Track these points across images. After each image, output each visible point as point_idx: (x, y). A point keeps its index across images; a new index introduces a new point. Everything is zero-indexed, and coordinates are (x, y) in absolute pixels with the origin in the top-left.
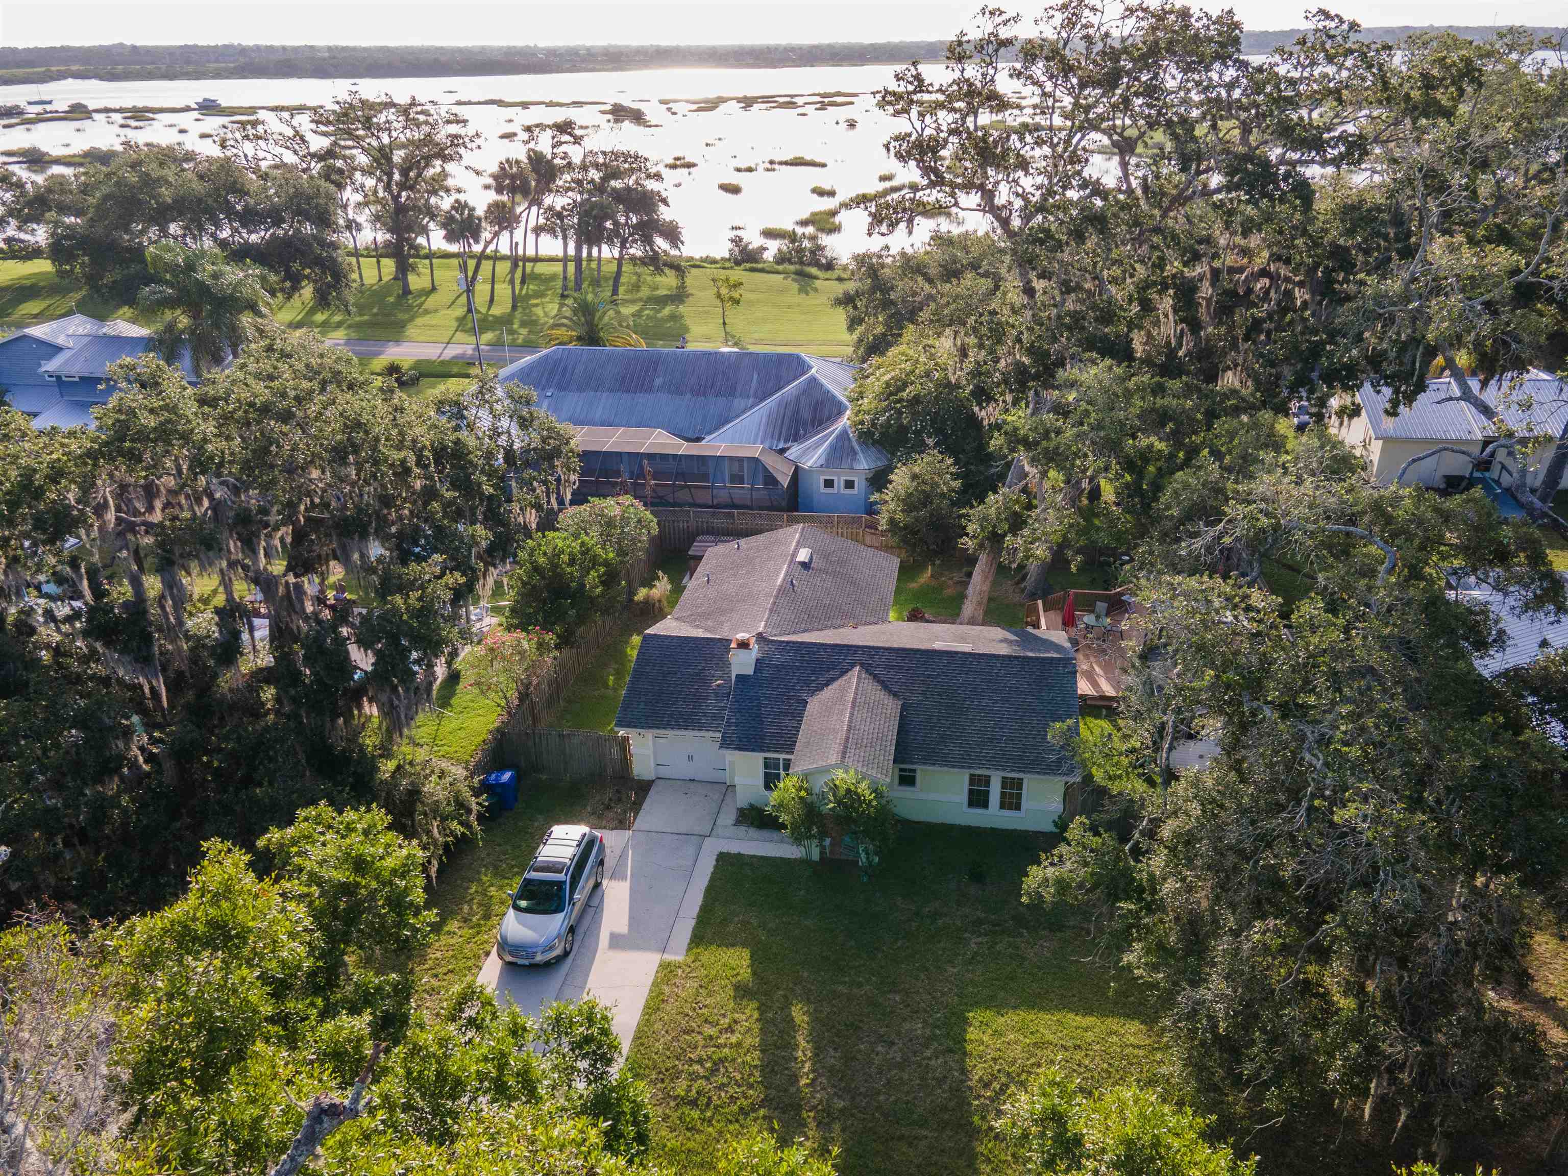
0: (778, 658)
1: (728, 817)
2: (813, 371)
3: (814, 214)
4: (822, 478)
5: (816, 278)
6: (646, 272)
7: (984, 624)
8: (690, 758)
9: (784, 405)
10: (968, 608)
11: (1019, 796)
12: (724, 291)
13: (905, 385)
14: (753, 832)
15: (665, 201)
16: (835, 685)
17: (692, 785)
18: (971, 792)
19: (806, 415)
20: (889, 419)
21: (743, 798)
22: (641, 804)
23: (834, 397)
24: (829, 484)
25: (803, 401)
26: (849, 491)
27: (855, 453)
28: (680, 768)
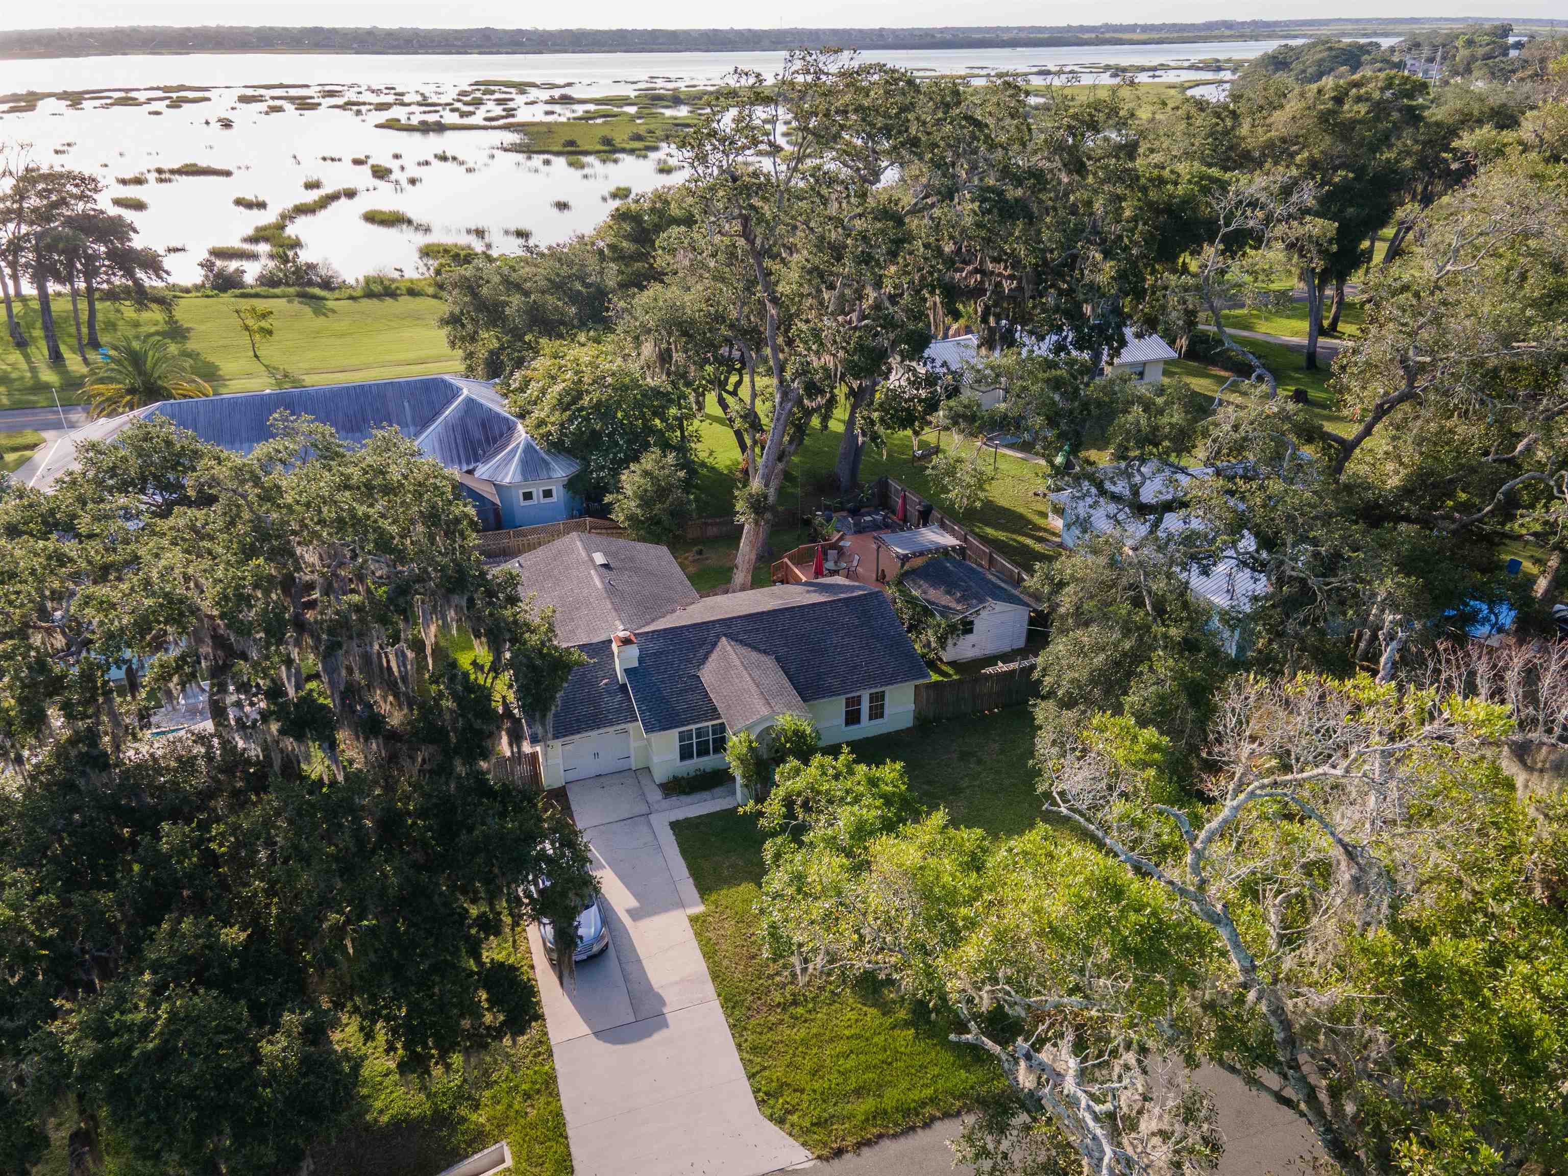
0: (653, 647)
1: (655, 795)
2: (465, 392)
3: (258, 229)
4: (521, 492)
5: (324, 299)
6: (128, 310)
7: (752, 588)
8: (596, 755)
10: (740, 577)
11: (882, 706)
12: (250, 322)
13: (579, 396)
14: (684, 799)
16: (714, 656)
17: (602, 780)
18: (847, 712)
19: (477, 434)
20: (579, 427)
21: (661, 774)
22: (569, 808)
23: (498, 415)
24: (528, 496)
25: (470, 423)
26: (548, 500)
27: (547, 464)
28: (588, 766)
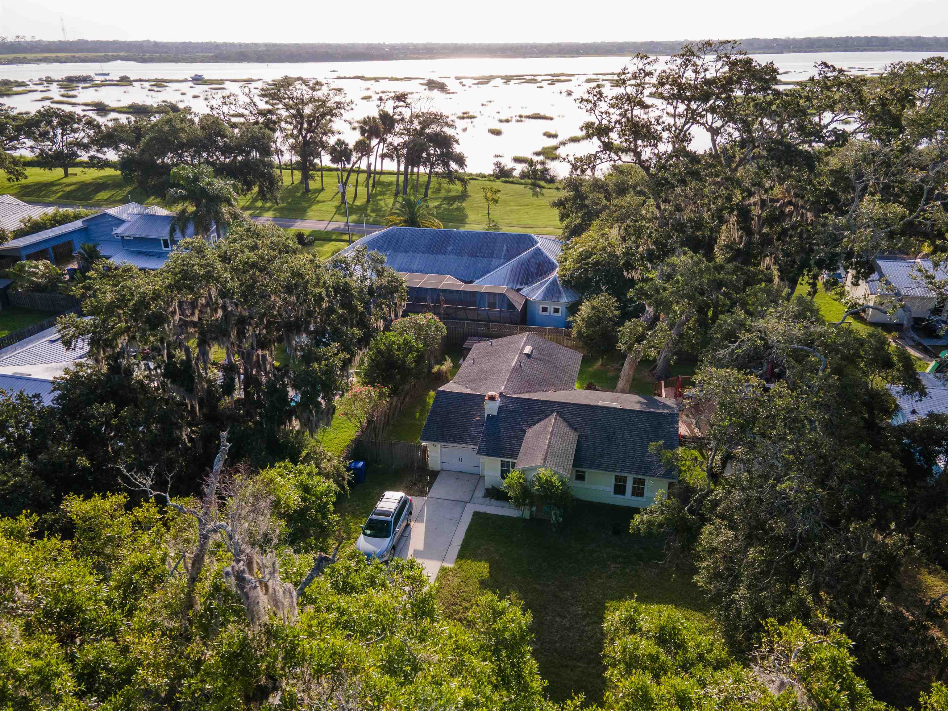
0: (510, 407)
1: (479, 493)
2: (538, 245)
3: (544, 149)
4: (541, 306)
5: (544, 187)
6: (444, 182)
7: (630, 392)
8: (460, 459)
9: (521, 264)
10: (621, 384)
11: (643, 489)
12: (489, 195)
13: (591, 254)
14: (493, 502)
15: (457, 142)
16: (542, 422)
17: (461, 474)
18: (616, 486)
19: (533, 269)
20: (580, 274)
21: (488, 482)
22: (432, 484)
23: (549, 260)
24: (545, 309)
25: (532, 261)
26: (556, 314)
27: (560, 293)
28: (454, 465)
